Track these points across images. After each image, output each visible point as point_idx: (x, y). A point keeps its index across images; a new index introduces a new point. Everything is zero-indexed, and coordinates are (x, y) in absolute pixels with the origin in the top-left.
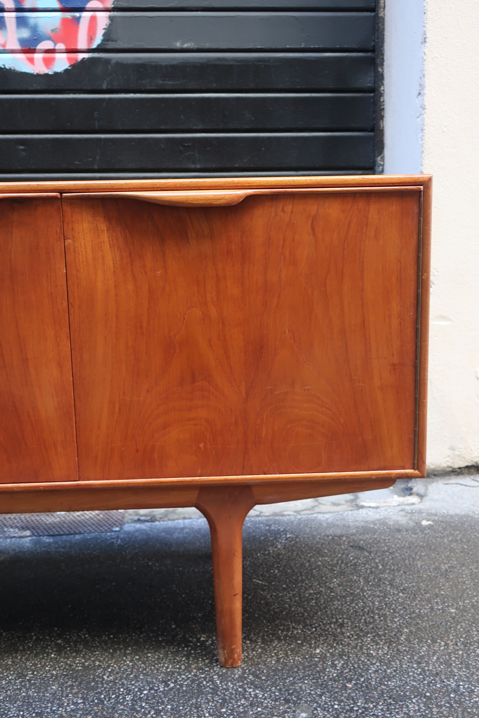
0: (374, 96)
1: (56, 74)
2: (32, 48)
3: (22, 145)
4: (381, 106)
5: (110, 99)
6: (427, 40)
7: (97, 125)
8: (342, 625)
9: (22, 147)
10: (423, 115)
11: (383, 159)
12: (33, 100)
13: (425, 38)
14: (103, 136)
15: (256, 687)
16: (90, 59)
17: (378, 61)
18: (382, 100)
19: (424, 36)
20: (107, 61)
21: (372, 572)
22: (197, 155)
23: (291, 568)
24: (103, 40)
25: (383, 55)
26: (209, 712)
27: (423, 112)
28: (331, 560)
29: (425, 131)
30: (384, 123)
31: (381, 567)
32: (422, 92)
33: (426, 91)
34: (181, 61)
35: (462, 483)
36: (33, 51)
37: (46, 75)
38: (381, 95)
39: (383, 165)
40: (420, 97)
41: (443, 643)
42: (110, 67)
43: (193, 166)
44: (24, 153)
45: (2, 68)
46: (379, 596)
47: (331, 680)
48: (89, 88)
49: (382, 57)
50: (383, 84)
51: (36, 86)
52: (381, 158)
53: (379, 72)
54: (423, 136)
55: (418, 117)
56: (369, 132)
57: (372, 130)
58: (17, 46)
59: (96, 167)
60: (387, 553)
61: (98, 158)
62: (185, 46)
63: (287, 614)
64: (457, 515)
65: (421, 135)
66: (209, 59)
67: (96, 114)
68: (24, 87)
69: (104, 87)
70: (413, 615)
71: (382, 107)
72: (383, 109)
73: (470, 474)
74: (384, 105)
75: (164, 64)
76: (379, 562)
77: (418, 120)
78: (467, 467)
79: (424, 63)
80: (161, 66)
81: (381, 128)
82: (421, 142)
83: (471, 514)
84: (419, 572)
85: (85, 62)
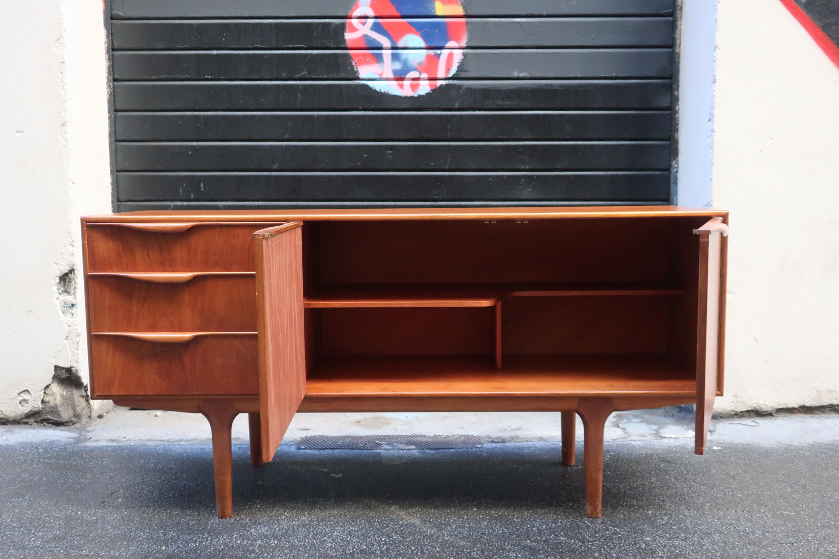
0: (671, 113)
1: (420, 96)
2: (402, 77)
3: (390, 150)
4: (676, 121)
5: (461, 116)
6: (716, 81)
7: (449, 136)
8: (663, 501)
9: (390, 152)
10: (712, 136)
11: (677, 163)
12: (401, 116)
13: (715, 80)
14: (453, 143)
15: (614, 527)
16: (446, 85)
17: (674, 87)
18: (677, 116)
19: (714, 78)
20: (460, 87)
21: (679, 475)
22: (527, 159)
23: (619, 471)
24: (457, 71)
25: (678, 82)
26: (588, 536)
27: (713, 134)
28: (648, 468)
29: (714, 149)
30: (679, 135)
31: (685, 472)
32: (712, 119)
33: (715, 119)
34: (517, 87)
35: (744, 423)
36: (403, 79)
37: (412, 97)
38: (677, 113)
39: (677, 168)
40: (710, 123)
41: (734, 511)
42: (461, 91)
43: (523, 167)
44: (391, 157)
45: (378, 92)
46: (686, 487)
47: (661, 525)
48: (445, 107)
49: (677, 83)
50: (678, 104)
51: (404, 106)
52: (676, 162)
53: (675, 95)
54: (713, 152)
55: (709, 138)
56: (666, 141)
57: (669, 140)
58: (391, 76)
59: (447, 167)
60: (689, 465)
61: (448, 160)
62: (521, 75)
63: (624, 494)
64: (741, 444)
65: (711, 151)
66: (539, 85)
67: (449, 127)
68: (395, 106)
69: (457, 106)
70: (712, 497)
71: (677, 122)
72: (678, 124)
73: (750, 417)
74: (678, 121)
75: (503, 89)
76: (684, 469)
77: (709, 139)
78: (748, 411)
79: (714, 98)
80: (501, 90)
81: (676, 138)
82: (711, 157)
83: (751, 443)
84: (714, 475)
85: (442, 87)
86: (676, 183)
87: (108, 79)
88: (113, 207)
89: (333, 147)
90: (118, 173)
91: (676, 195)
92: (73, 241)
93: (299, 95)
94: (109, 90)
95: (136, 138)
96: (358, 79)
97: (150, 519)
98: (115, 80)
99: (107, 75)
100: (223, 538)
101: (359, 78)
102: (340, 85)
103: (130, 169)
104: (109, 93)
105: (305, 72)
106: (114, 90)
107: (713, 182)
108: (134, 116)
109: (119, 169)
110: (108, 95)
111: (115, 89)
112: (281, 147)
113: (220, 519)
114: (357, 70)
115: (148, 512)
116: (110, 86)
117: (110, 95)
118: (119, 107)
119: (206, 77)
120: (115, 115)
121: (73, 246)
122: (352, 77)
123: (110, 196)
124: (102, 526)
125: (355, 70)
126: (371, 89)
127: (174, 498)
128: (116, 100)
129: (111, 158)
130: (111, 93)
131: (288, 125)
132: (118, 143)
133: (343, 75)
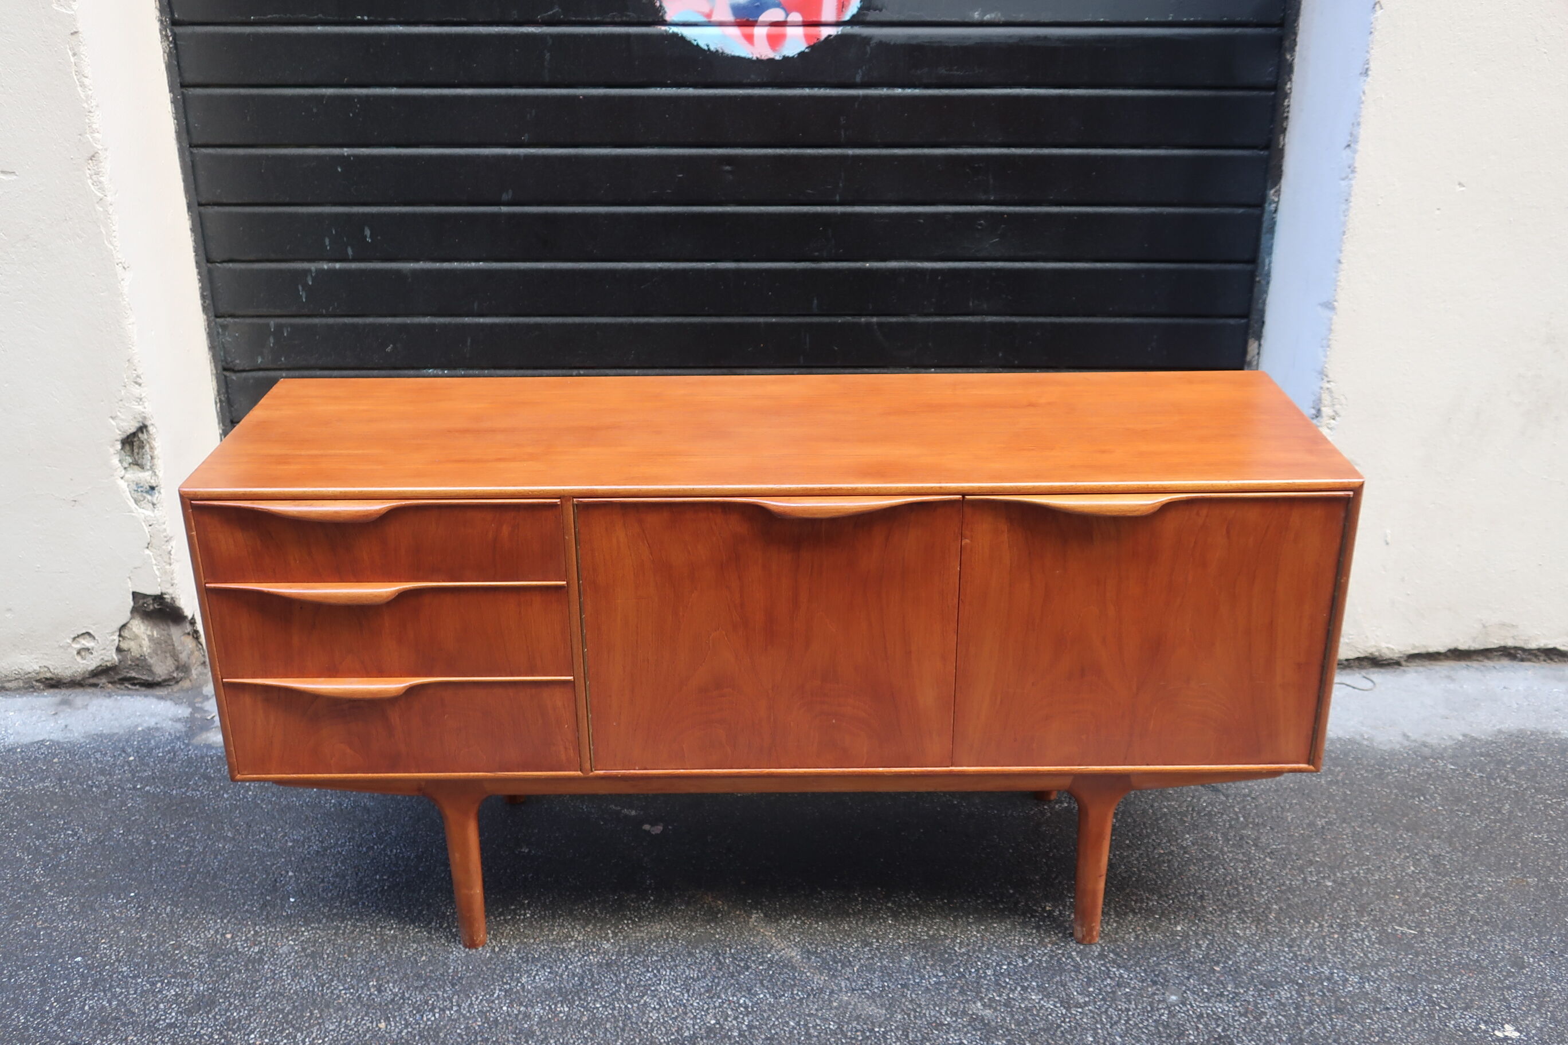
0: (1274, 96)
1: (786, 59)
2: (751, 19)
3: (729, 165)
4: (1284, 112)
5: (866, 98)
6: (1370, 73)
7: (843, 136)
8: (1202, 898)
9: (728, 168)
10: (1350, 179)
11: (1278, 193)
12: (749, 98)
13: (1367, 69)
14: (850, 152)
15: (1119, 967)
16: (838, 37)
17: (1287, 44)
18: (1286, 103)
19: (1366, 66)
20: (866, 40)
21: (1231, 826)
22: (991, 181)
23: (1131, 815)
24: (861, 9)
25: (1295, 34)
26: (1077, 991)
27: (1351, 176)
28: (1180, 806)
29: (1351, 204)
30: (1286, 140)
31: (1242, 819)
32: (1352, 145)
33: (1360, 147)
34: (979, 41)
35: (1348, 683)
36: (753, 24)
37: (771, 61)
38: (1286, 95)
39: (1278, 202)
40: (1348, 151)
41: (1317, 924)
42: (868, 49)
43: (983, 197)
44: (731, 177)
45: (704, 51)
46: (1242, 861)
47: (1197, 961)
48: (836, 81)
49: (1293, 38)
50: (1290, 80)
51: (753, 78)
52: (1276, 192)
53: (1287, 60)
54: (1347, 210)
55: (1343, 179)
56: (1261, 150)
57: (1267, 147)
58: (730, 17)
59: (837, 197)
60: (1249, 798)
61: (841, 185)
62: (987, 17)
63: (1137, 880)
64: (1339, 739)
65: (1344, 207)
66: (1022, 39)
67: (843, 121)
68: (737, 79)
69: (858, 79)
70: (1283, 888)
71: (1285, 115)
72: (1287, 117)
73: (1361, 667)
74: (1288, 112)
75: (951, 45)
76: (1240, 812)
77: (1343, 183)
78: (1358, 659)
79: (1362, 106)
80: (947, 48)
81: (1281, 147)
82: (1343, 220)
83: (1358, 737)
84: (1289, 828)
85: (831, 40)
86: (1272, 230)
87: (161, 22)
88: (199, 273)
89: (617, 158)
90: (202, 208)
91: (1270, 254)
92: (138, 376)
93: (547, 56)
94: (166, 44)
95: (231, 141)
96: (664, 23)
97: (350, 949)
98: (175, 23)
99: (158, 14)
100: (477, 998)
101: (666, 21)
102: (628, 36)
103: (225, 201)
104: (167, 51)
105: (556, 9)
106: (175, 44)
107: (1341, 266)
108: (221, 96)
109: (203, 202)
110: (166, 55)
111: (178, 42)
112: (516, 158)
113: (467, 950)
114: (661, 6)
115: (344, 932)
116: (167, 36)
117: (170, 55)
118: (189, 78)
119: (359, 17)
120: (183, 93)
121: (140, 385)
122: (650, 20)
124: (272, 970)
125: (658, 4)
126: (689, 43)
127: (383, 891)
128: (182, 65)
129: (185, 180)
130: (170, 51)
131: (528, 116)
132: (195, 151)
133: (632, 16)
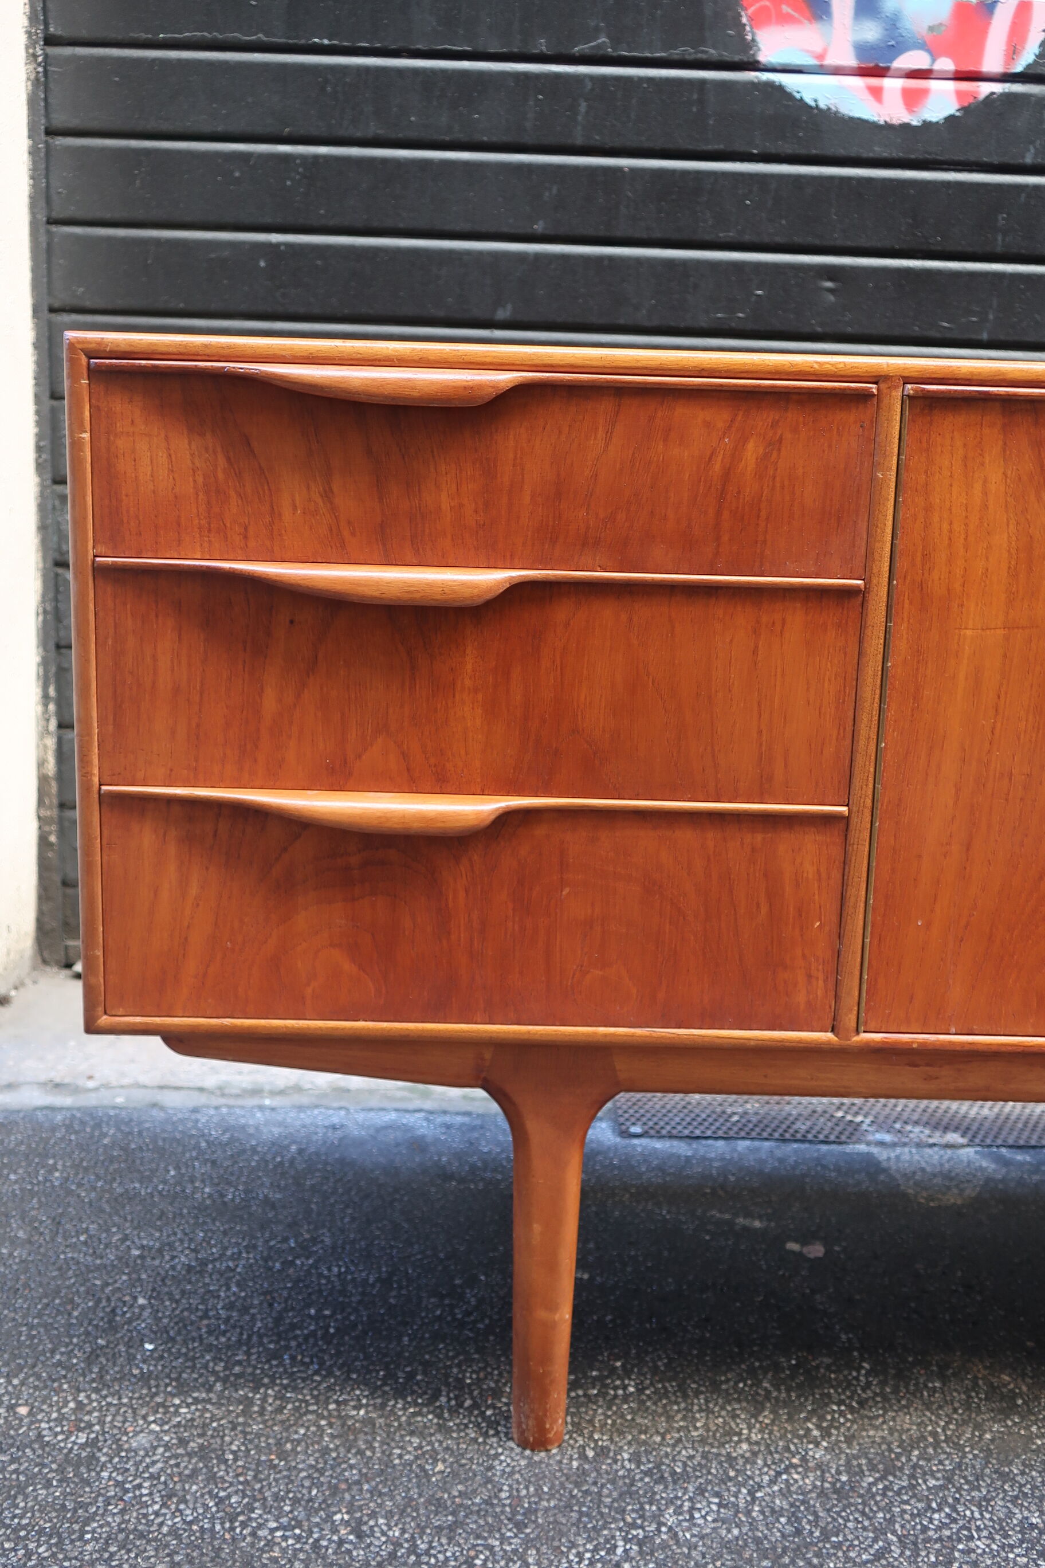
1: (927, 125)
3: (830, 279)
7: (999, 245)
9: (829, 284)
12: (870, 180)
16: (1005, 97)
24: (1039, 56)
37: (906, 127)
44: (832, 298)
45: (810, 107)
48: (996, 160)
51: (879, 151)
59: (985, 336)
61: (991, 317)
67: (1001, 218)
68: (853, 152)
69: (1028, 160)
85: (994, 100)
87: (29, 34)
88: (37, 412)
89: (670, 263)
90: (53, 316)
93: (583, 106)
94: (31, 67)
95: (108, 215)
96: (755, 66)
98: (50, 41)
99: (25, 22)
101: (758, 62)
102: (703, 82)
103: (88, 304)
104: (32, 77)
105: (603, 39)
106: (46, 72)
108: (103, 150)
109: (57, 304)
110: (29, 83)
111: (50, 68)
112: (522, 257)
114: (753, 40)
116: (35, 56)
117: (36, 82)
118: (60, 119)
119: (316, 40)
120: (46, 142)
122: (737, 58)
123: (31, 382)
125: (749, 37)
126: (789, 96)
128: (50, 100)
129: (34, 270)
130: (37, 79)
131: (547, 194)
132: (54, 229)
133: (712, 53)
